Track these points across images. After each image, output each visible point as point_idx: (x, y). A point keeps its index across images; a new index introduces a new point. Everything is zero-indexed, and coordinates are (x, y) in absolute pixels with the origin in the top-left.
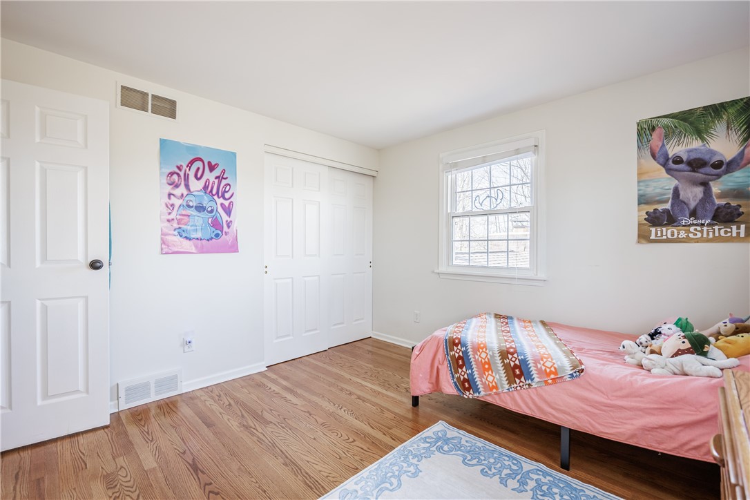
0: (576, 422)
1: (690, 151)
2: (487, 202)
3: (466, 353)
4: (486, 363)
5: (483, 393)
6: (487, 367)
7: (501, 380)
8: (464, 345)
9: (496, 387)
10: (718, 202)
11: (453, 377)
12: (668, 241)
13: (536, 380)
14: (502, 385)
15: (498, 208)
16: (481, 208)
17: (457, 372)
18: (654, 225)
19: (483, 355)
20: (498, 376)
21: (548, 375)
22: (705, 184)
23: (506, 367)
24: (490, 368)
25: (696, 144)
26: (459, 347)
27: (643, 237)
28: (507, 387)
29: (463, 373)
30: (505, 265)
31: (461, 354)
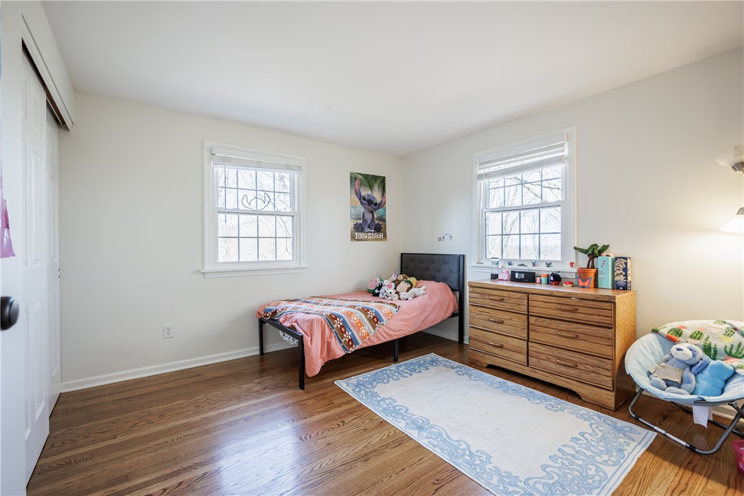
0: (403, 332)
1: (368, 195)
2: (254, 203)
3: (344, 321)
4: (358, 323)
5: (360, 343)
6: (359, 325)
7: (369, 329)
8: (340, 317)
9: (368, 335)
10: (376, 222)
11: (341, 342)
12: (362, 240)
13: (385, 320)
14: (370, 331)
15: (265, 209)
16: (249, 206)
17: (343, 337)
18: (356, 232)
19: (355, 318)
20: (367, 327)
21: (388, 315)
22: (372, 213)
23: (369, 319)
24: (361, 325)
25: (370, 192)
26: (338, 319)
27: (353, 238)
28: (373, 331)
29: (347, 336)
30: (274, 259)
31: (341, 324)
